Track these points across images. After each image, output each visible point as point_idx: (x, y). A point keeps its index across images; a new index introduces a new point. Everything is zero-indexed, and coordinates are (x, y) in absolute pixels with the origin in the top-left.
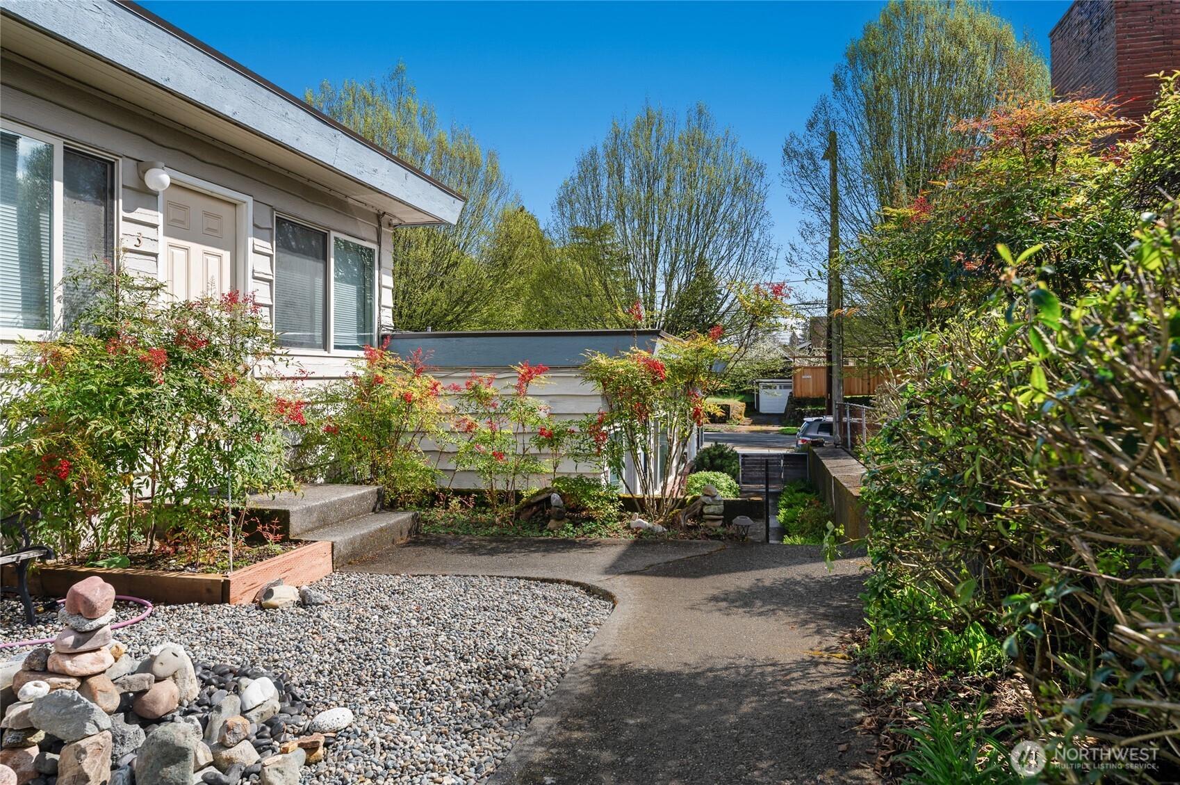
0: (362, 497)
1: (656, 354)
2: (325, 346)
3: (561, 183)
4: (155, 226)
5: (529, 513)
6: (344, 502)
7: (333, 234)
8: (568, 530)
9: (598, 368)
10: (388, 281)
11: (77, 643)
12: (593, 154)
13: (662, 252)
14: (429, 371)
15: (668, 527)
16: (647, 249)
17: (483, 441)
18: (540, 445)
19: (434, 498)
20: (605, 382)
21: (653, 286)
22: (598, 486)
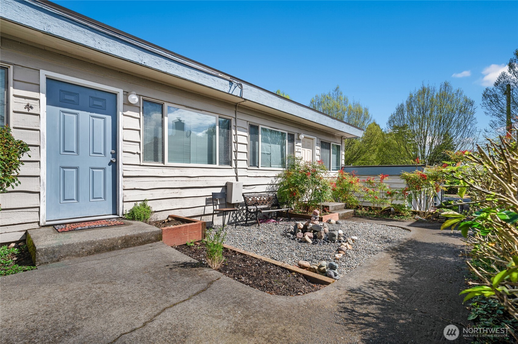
0: (342, 205)
1: (424, 172)
2: (330, 170)
3: (390, 115)
4: (300, 146)
5: (384, 213)
6: (339, 206)
7: (332, 143)
8: (396, 217)
9: (405, 176)
10: (343, 153)
11: (315, 219)
12: (402, 105)
13: (428, 135)
14: (356, 176)
15: (427, 219)
16: (422, 135)
17: (371, 194)
18: (387, 196)
19: (357, 208)
20: (407, 180)
21: (424, 147)
22: (405, 207)
